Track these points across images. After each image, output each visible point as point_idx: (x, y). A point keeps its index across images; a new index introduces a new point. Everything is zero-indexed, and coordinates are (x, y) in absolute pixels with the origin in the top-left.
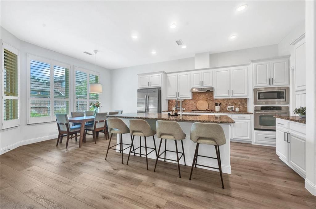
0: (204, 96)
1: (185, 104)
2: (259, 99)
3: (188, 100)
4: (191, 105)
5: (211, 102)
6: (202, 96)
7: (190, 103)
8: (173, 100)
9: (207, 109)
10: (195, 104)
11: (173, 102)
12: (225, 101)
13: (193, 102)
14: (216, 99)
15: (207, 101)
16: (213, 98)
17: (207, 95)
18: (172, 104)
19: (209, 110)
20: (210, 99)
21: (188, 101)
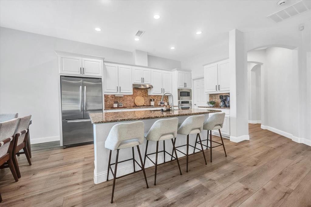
0: (140, 92)
1: (123, 100)
2: (181, 96)
3: (126, 95)
4: (129, 101)
5: (146, 98)
6: (138, 92)
7: (128, 99)
8: (108, 95)
9: (144, 105)
10: (133, 100)
11: (108, 97)
12: (156, 97)
13: (131, 98)
14: (150, 96)
15: (143, 97)
16: (148, 94)
17: (143, 91)
18: (108, 100)
19: (145, 105)
20: (145, 96)
21: (126, 97)
